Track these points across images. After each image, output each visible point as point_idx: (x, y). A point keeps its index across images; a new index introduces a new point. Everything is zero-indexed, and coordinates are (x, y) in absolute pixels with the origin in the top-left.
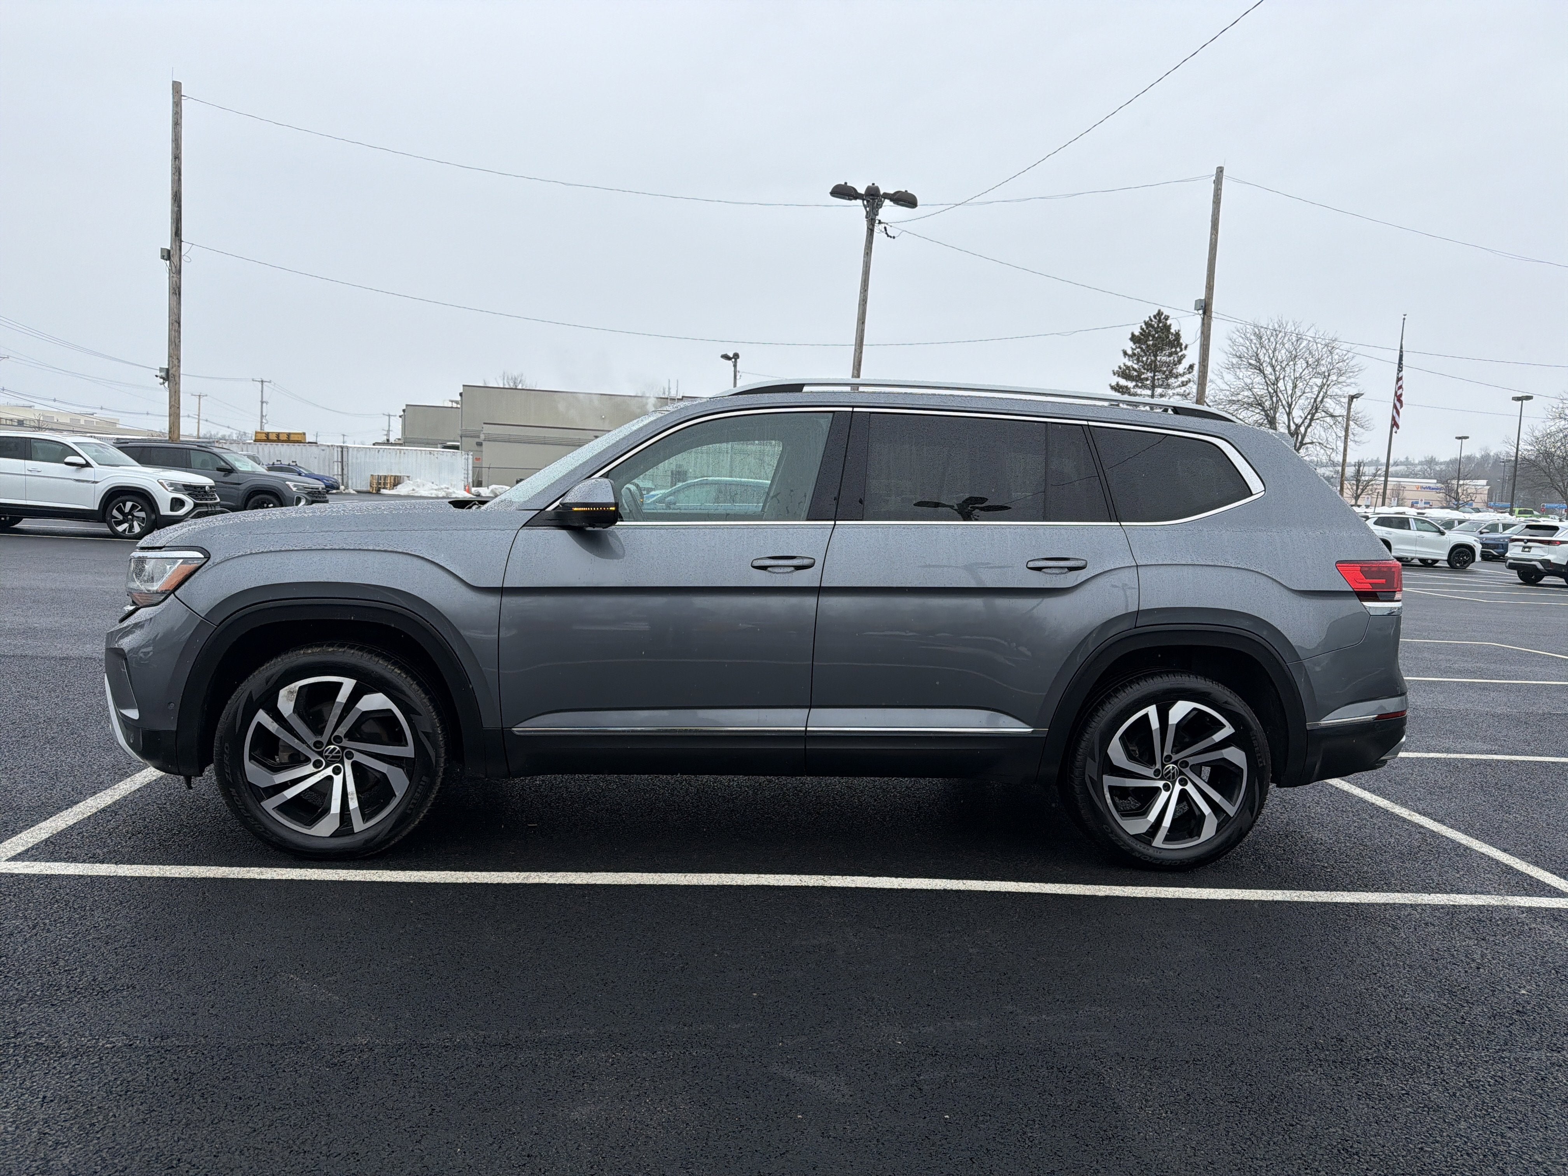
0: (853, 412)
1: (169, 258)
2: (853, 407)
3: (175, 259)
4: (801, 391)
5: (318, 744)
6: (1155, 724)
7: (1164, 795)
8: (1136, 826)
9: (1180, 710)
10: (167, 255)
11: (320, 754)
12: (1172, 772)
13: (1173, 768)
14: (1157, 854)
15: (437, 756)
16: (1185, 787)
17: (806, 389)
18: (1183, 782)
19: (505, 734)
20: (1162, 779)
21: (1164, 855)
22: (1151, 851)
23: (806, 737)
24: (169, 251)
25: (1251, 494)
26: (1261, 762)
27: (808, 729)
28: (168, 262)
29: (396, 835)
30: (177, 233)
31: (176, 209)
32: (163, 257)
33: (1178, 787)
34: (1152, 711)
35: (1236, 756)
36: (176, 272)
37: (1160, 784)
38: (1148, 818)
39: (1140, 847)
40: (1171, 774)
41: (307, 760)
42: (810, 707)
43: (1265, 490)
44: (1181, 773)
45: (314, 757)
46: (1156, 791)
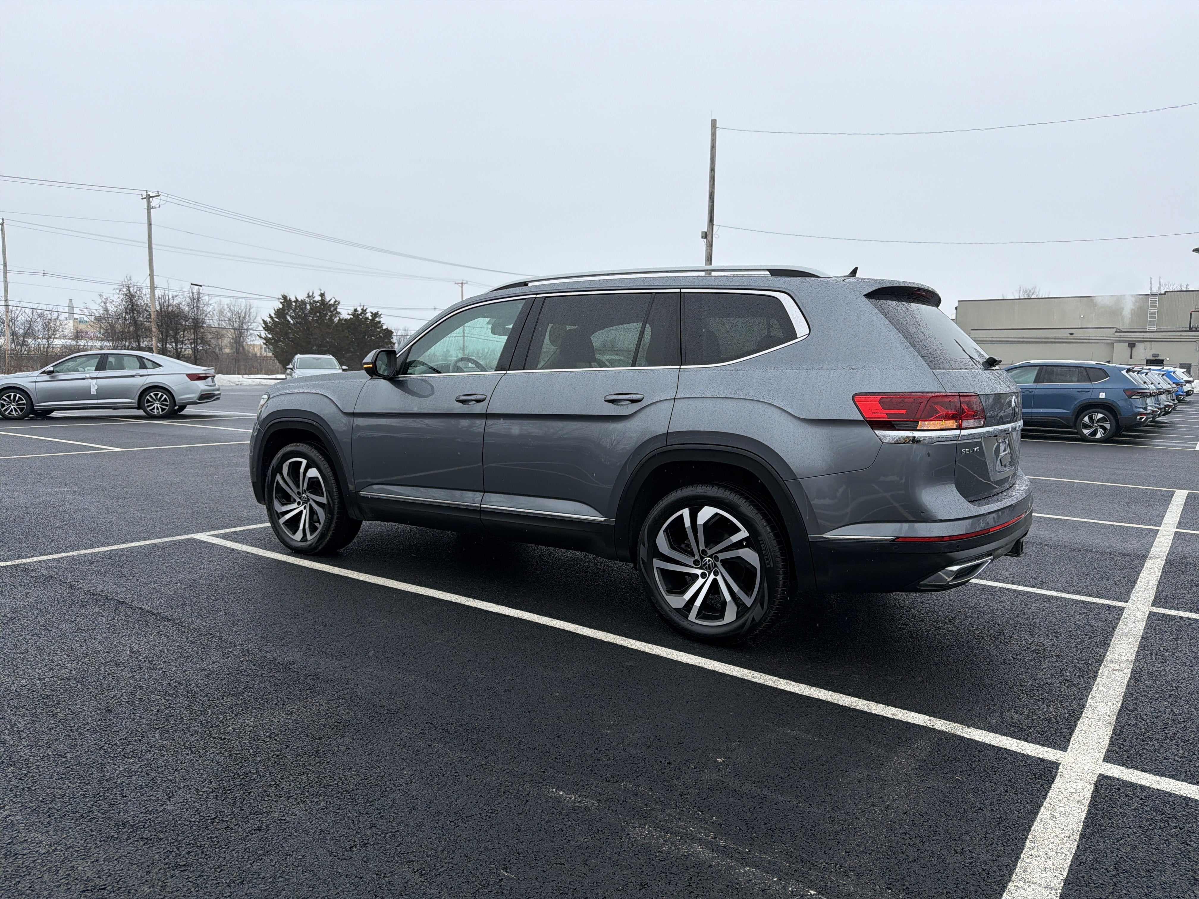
0: (536, 298)
1: (706, 238)
2: (537, 294)
3: (709, 237)
4: (527, 285)
5: (299, 493)
6: (687, 523)
7: (700, 581)
8: (676, 602)
9: (706, 513)
10: (705, 235)
11: (300, 498)
12: (708, 563)
13: (709, 561)
14: (689, 626)
15: (334, 504)
16: (717, 577)
17: (530, 284)
18: (716, 574)
19: (356, 494)
20: (701, 568)
21: (695, 628)
22: (685, 624)
23: (480, 511)
24: (706, 233)
25: (796, 338)
26: (768, 564)
27: (482, 506)
28: (705, 240)
29: (319, 545)
30: (711, 220)
31: (711, 204)
32: (702, 237)
33: (712, 577)
34: (686, 513)
35: (750, 556)
36: (710, 245)
37: (699, 572)
38: (684, 597)
39: (677, 618)
40: (707, 565)
41: (295, 501)
42: (484, 492)
43: (809, 334)
44: (716, 566)
45: (298, 500)
46: (695, 577)
